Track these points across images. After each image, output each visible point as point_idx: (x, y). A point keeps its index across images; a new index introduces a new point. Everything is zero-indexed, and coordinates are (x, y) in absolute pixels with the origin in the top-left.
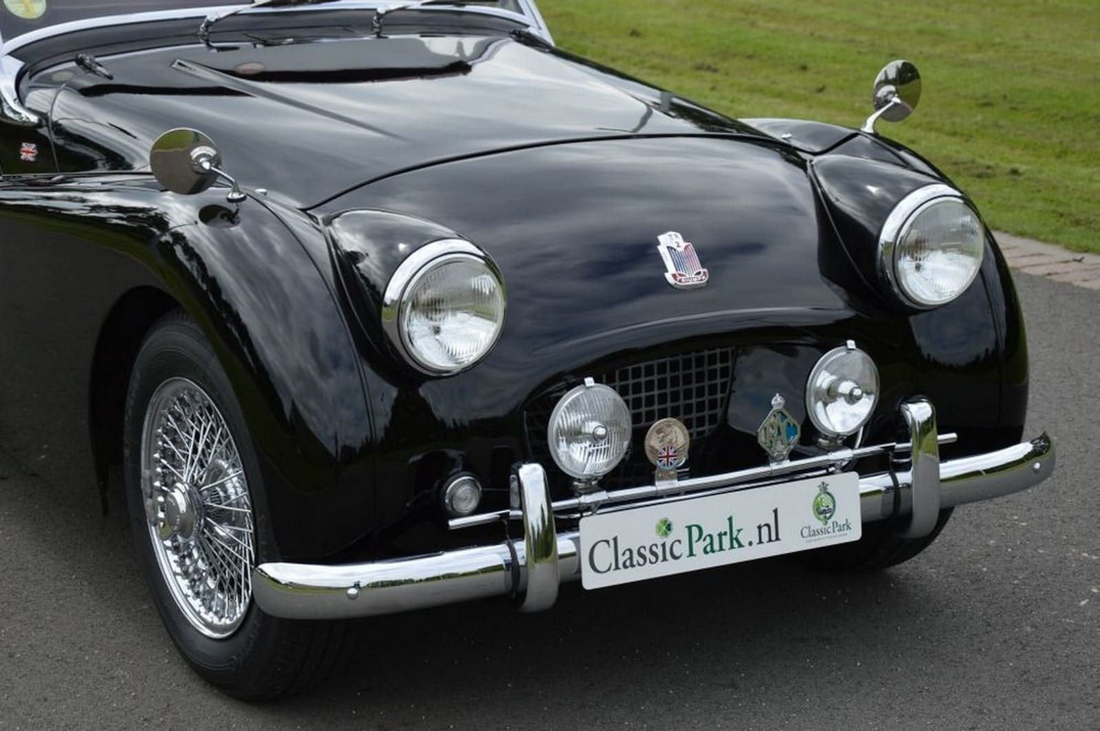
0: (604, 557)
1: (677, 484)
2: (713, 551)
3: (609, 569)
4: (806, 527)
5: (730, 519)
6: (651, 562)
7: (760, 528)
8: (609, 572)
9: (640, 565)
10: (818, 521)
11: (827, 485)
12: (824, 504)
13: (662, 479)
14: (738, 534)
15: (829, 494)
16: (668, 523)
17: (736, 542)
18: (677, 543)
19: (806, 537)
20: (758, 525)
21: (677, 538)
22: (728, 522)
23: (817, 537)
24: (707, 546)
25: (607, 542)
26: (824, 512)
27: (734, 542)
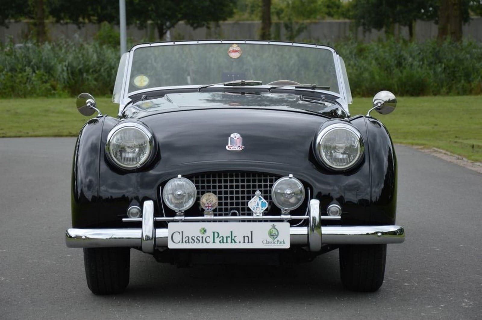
0: (177, 237)
1: (213, 217)
2: (223, 242)
3: (179, 242)
4: (265, 240)
5: (232, 232)
6: (197, 243)
7: (244, 237)
8: (179, 244)
9: (192, 243)
10: (271, 239)
11: (275, 226)
12: (273, 233)
13: (207, 215)
14: (234, 238)
15: (276, 229)
16: (205, 229)
17: (234, 241)
18: (208, 237)
19: (265, 244)
20: (244, 236)
21: (209, 236)
22: (230, 233)
23: (269, 244)
24: (221, 240)
25: (179, 233)
26: (273, 236)
27: (233, 241)
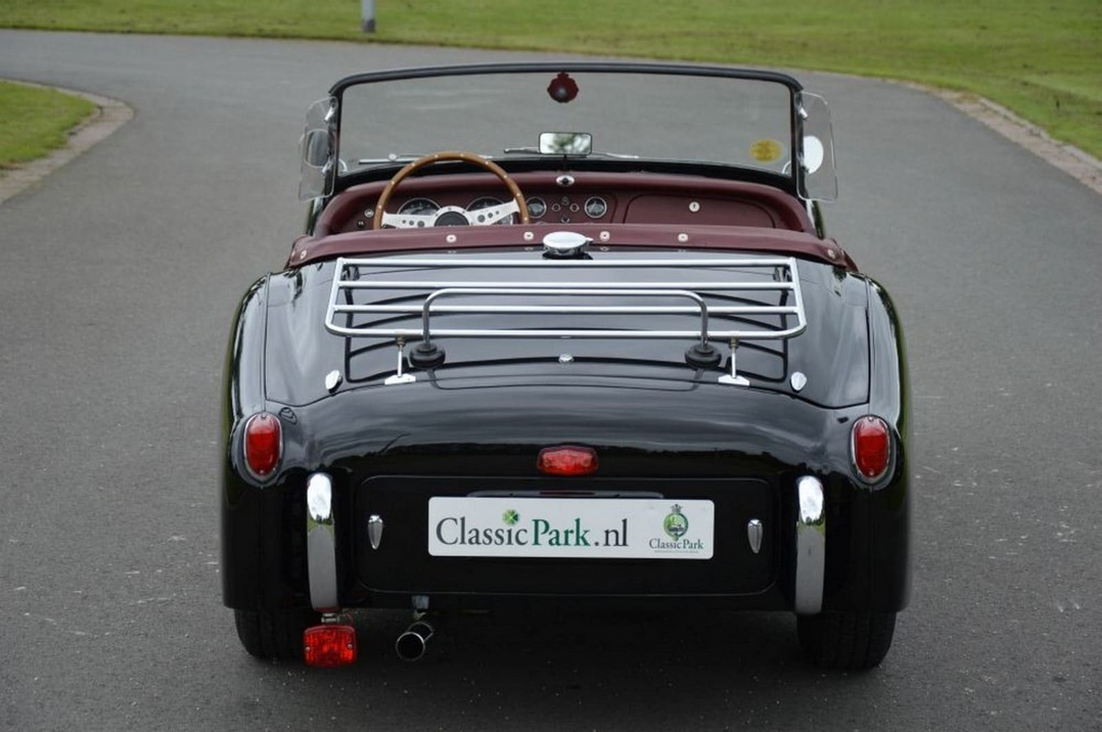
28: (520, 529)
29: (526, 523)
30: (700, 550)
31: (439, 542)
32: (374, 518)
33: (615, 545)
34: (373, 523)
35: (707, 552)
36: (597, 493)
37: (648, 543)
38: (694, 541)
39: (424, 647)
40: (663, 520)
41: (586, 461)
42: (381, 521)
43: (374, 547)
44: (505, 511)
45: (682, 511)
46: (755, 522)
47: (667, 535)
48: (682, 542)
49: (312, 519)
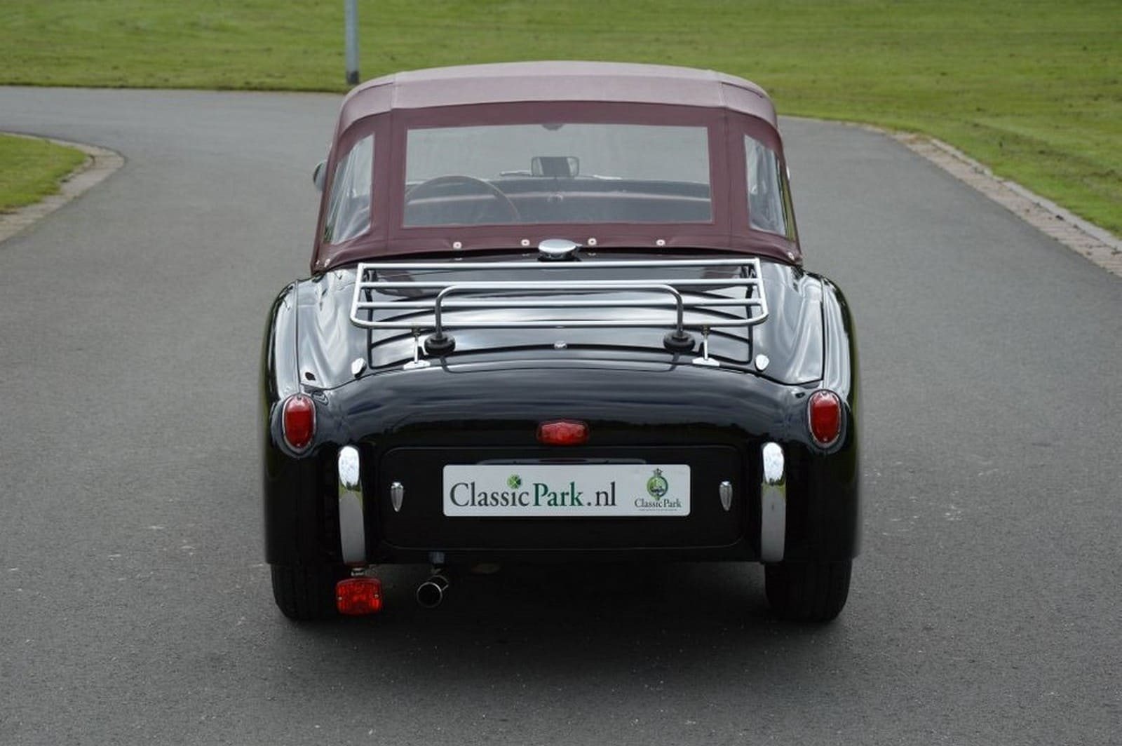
28: (522, 491)
29: (527, 486)
30: (679, 508)
31: (453, 504)
32: (396, 484)
33: (605, 505)
34: (395, 489)
35: (684, 510)
36: (590, 460)
37: (634, 504)
38: (673, 500)
39: (441, 595)
40: (646, 483)
41: (579, 432)
42: (402, 487)
43: (396, 509)
44: (509, 476)
45: (663, 475)
46: (726, 483)
47: (650, 496)
48: (663, 501)
49: (343, 486)
